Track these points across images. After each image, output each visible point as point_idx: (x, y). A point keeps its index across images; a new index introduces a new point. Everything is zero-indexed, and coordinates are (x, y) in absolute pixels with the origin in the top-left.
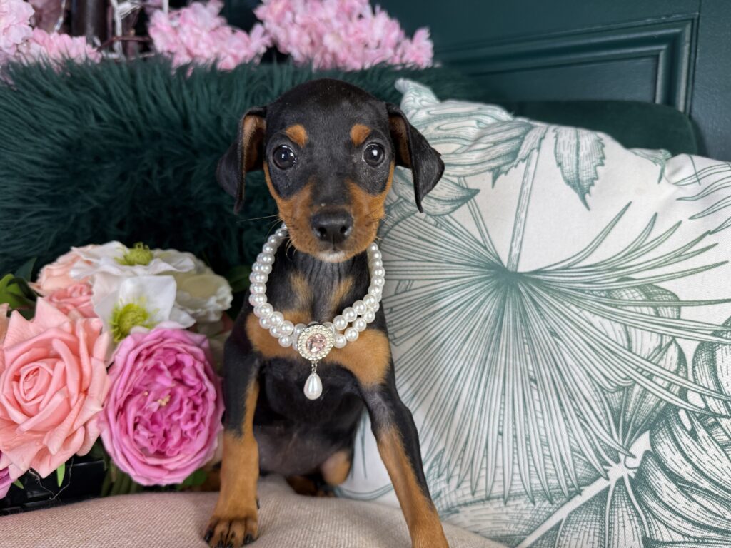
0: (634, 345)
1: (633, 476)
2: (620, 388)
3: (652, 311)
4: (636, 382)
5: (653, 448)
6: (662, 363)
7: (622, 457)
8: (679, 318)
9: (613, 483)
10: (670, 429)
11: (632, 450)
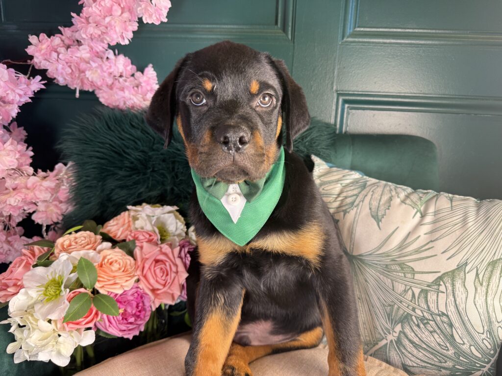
0: (395, 288)
1: (396, 340)
2: (390, 305)
3: (403, 275)
4: (395, 303)
5: (403, 330)
6: (405, 297)
7: (391, 332)
8: (413, 279)
9: (389, 342)
10: (409, 323)
11: (395, 330)
